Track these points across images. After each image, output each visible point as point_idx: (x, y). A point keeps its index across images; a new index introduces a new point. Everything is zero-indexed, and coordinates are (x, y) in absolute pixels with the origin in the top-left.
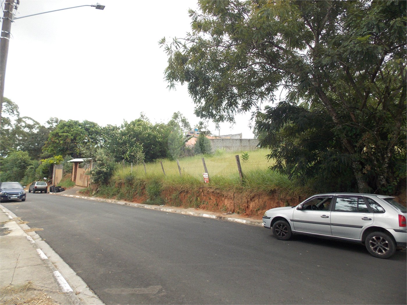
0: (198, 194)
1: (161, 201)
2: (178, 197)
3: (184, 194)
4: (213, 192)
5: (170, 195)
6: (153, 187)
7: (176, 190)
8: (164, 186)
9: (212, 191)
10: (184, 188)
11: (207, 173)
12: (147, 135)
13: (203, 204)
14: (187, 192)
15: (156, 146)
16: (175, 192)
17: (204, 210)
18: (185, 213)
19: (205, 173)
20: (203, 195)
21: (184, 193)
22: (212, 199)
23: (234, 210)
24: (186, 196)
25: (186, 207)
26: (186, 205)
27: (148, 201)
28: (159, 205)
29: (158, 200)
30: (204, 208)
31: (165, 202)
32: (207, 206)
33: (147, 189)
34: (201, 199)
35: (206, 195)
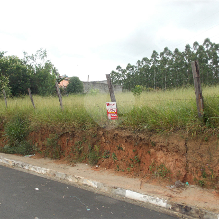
0: (94, 140)
1: (27, 148)
2: (57, 143)
3: (68, 138)
4: (129, 137)
5: (43, 140)
6: (16, 127)
7: (53, 130)
8: (33, 124)
9: (128, 134)
10: (68, 128)
11: (114, 103)
12: (15, 68)
13: (107, 158)
14: (73, 135)
15: (26, 82)
16: (51, 135)
17: (110, 170)
18: (76, 181)
19: (110, 103)
20: (104, 141)
21: (67, 136)
22: (124, 148)
23: (186, 176)
24: (70, 141)
25: (72, 162)
26: (70, 157)
27: (5, 147)
28: (23, 156)
29: (22, 148)
30: (109, 166)
31: (34, 151)
32: (115, 163)
33: (6, 129)
34: (102, 149)
35: (111, 141)
